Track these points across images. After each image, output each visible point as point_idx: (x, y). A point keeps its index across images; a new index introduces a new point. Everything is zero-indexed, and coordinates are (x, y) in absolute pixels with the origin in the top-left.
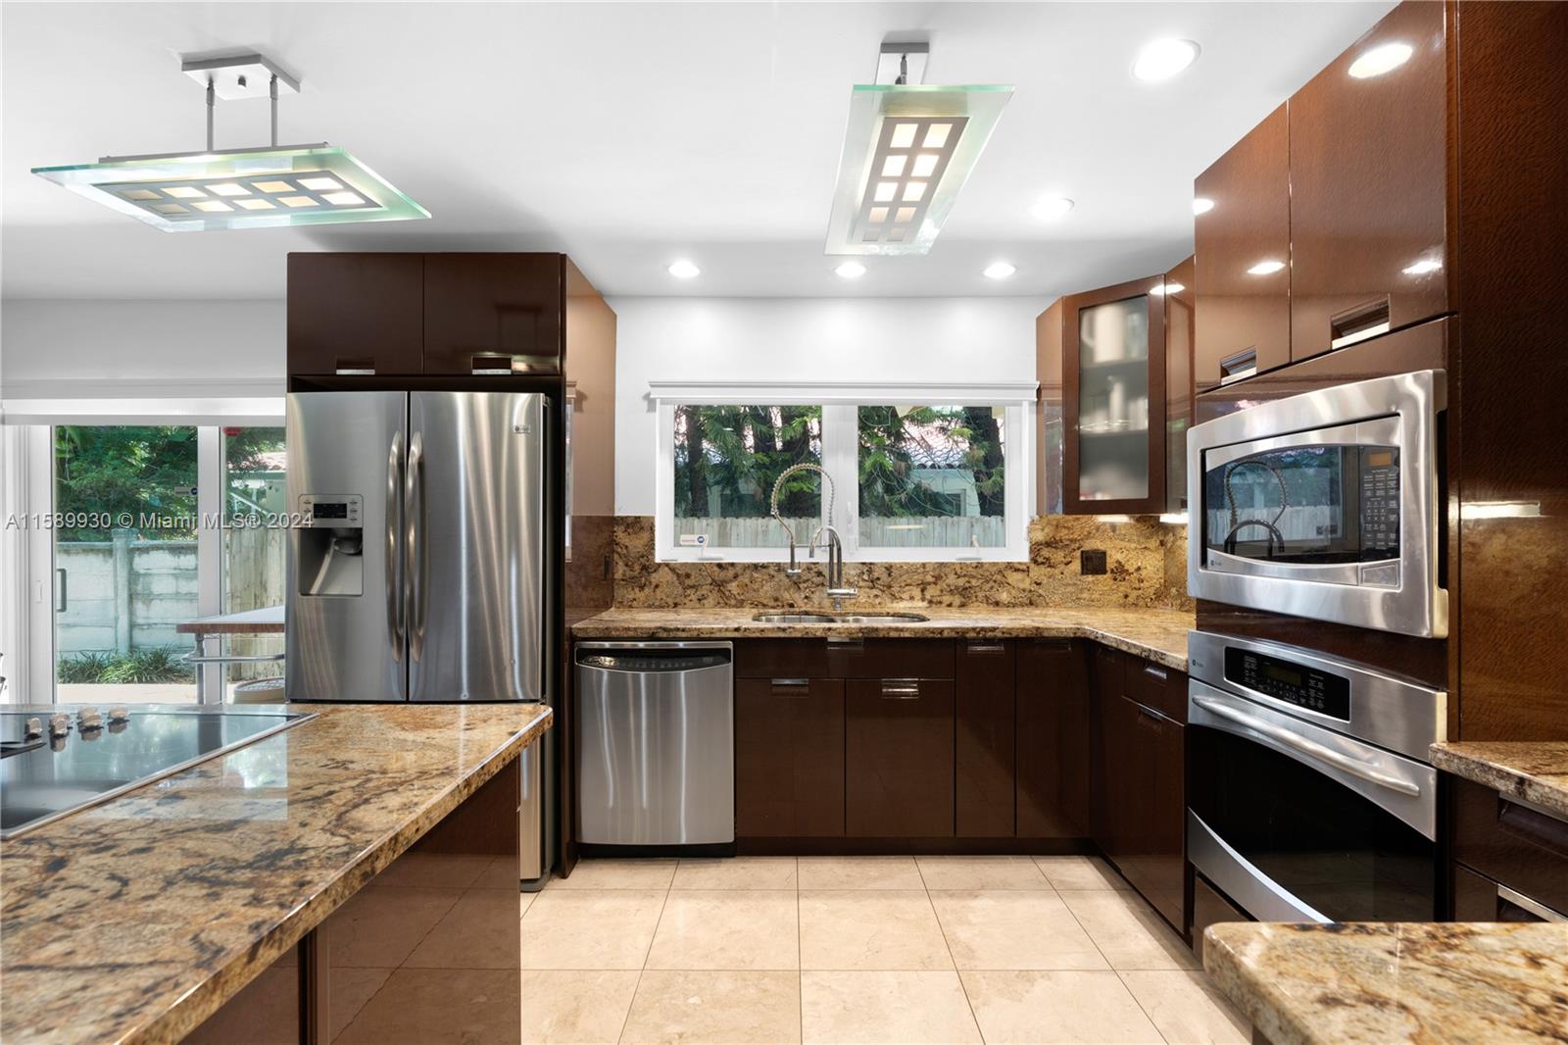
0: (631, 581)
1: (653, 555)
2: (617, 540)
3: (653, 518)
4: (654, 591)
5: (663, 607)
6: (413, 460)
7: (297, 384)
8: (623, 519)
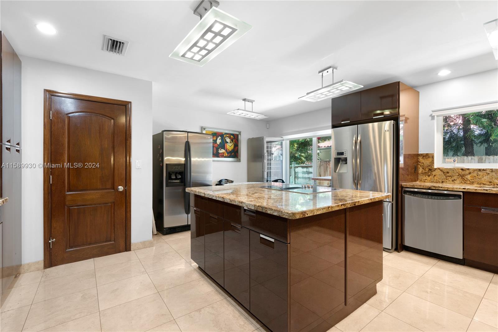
0: (425, 174)
1: (433, 166)
2: (420, 161)
3: (433, 154)
4: (434, 177)
5: (437, 182)
6: (359, 141)
7: (334, 127)
8: (422, 154)
